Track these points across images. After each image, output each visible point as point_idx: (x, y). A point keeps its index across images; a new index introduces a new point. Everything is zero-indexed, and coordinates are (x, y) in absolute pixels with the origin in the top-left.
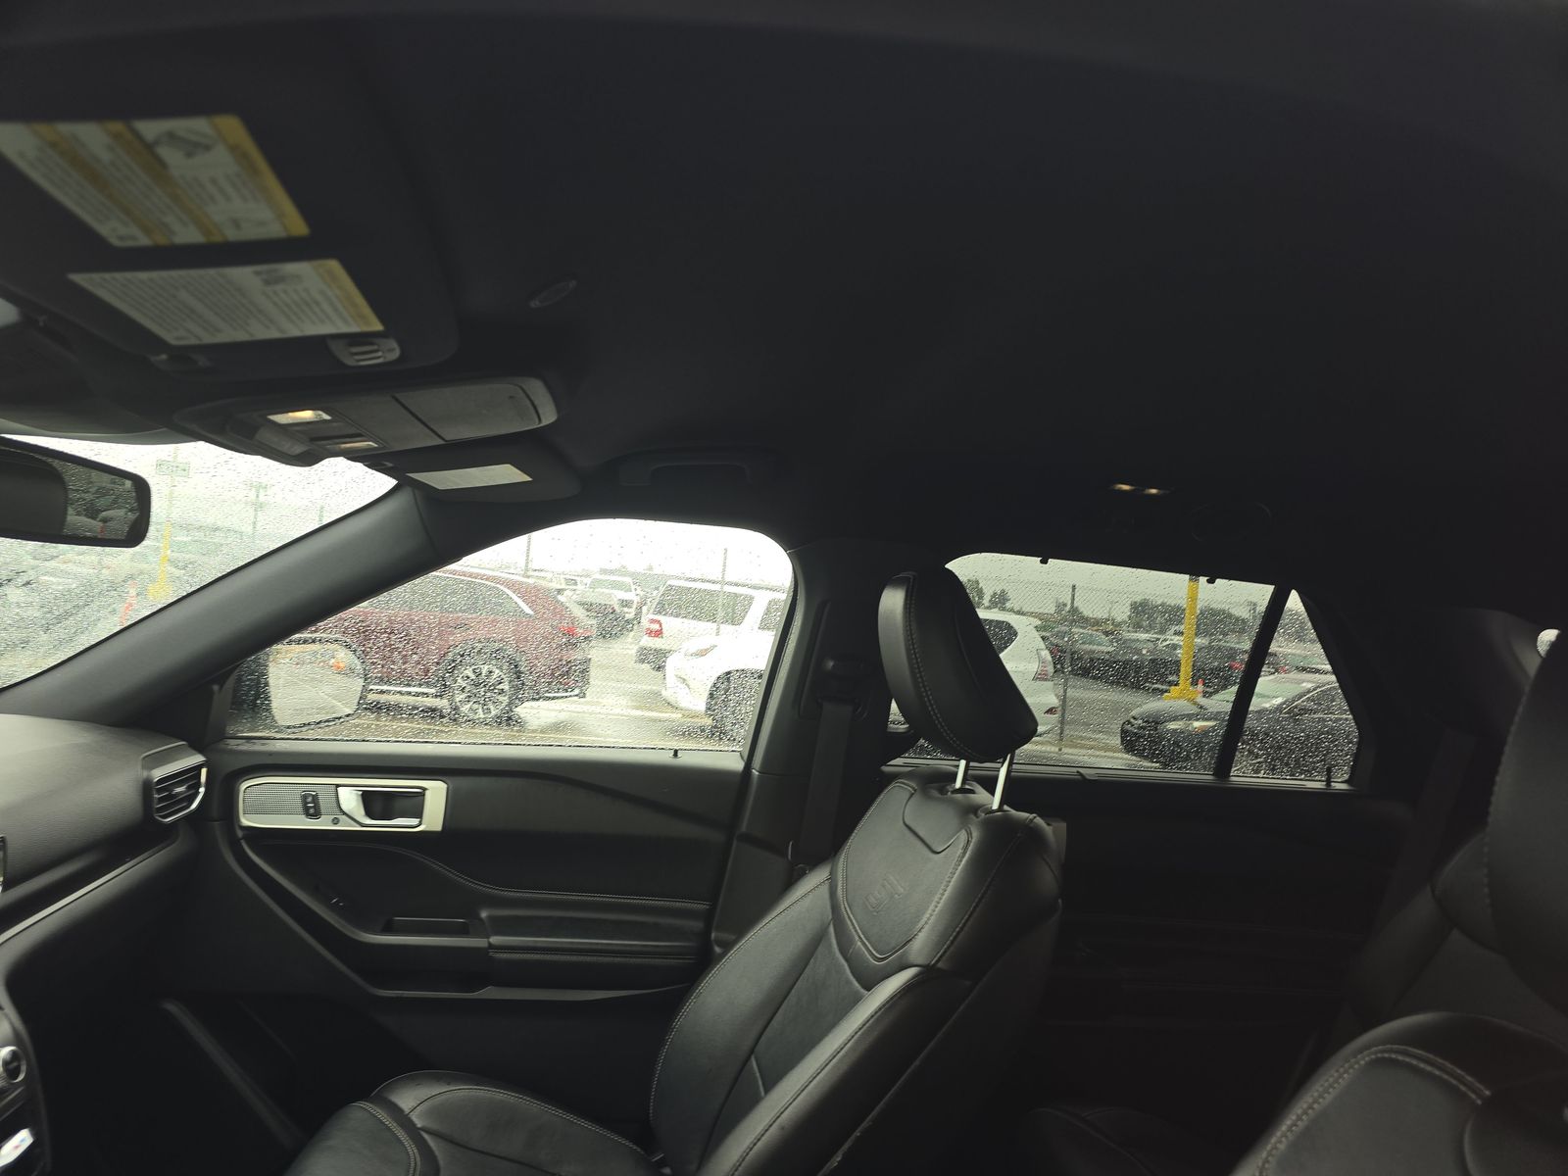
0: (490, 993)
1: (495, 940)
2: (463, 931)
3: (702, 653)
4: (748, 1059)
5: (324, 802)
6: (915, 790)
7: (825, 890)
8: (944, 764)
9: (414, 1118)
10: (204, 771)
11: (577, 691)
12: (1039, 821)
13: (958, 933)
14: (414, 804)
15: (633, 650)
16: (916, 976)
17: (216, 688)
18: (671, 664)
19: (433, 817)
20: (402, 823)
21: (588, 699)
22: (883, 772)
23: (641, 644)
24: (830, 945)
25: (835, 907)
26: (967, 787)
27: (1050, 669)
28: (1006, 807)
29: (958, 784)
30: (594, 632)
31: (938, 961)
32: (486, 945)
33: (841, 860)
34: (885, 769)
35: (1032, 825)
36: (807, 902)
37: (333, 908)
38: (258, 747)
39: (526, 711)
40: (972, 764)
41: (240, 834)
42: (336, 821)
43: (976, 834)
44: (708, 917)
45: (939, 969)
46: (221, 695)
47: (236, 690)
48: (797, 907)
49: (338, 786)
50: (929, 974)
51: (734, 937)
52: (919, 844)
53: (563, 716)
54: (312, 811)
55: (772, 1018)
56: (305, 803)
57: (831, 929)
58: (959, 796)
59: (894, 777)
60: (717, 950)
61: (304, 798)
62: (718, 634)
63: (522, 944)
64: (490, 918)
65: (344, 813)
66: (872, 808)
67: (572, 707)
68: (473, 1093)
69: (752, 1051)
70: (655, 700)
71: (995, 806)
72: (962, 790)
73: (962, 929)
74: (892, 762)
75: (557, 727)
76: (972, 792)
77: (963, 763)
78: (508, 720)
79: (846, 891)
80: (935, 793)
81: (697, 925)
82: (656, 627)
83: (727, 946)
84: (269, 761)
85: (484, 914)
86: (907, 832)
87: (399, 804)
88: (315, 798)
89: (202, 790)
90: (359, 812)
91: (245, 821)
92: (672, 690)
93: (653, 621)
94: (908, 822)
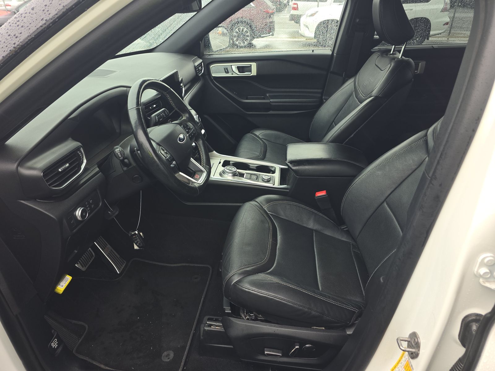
0: (271, 112)
1: (271, 100)
2: (264, 99)
3: (312, 15)
4: (332, 123)
5: (229, 70)
6: (379, 55)
7: (353, 84)
8: (388, 47)
9: (260, 136)
10: (203, 63)
11: (271, 34)
12: (411, 60)
13: (385, 88)
14: (249, 69)
15: (288, 16)
16: (374, 98)
17: (201, 42)
18: (302, 20)
19: (254, 72)
20: (246, 74)
21: (275, 36)
22: (371, 51)
23: (291, 13)
24: (354, 96)
25: (355, 87)
26: (394, 53)
27: (449, 7)
28: (403, 57)
29: (391, 53)
30: (275, 10)
31: (379, 95)
32: (270, 102)
33: (358, 76)
34: (372, 50)
35: (408, 61)
36: (348, 87)
37: (235, 94)
38: (212, 57)
39: (255, 42)
40: (396, 47)
41: (212, 78)
42: (232, 74)
43: (393, 64)
44: (322, 94)
45: (379, 97)
46: (202, 44)
47: (204, 42)
48: (345, 88)
49: (231, 65)
50: (376, 98)
51: (328, 98)
52: (379, 69)
53: (267, 43)
54: (227, 72)
55: (338, 114)
56: (225, 70)
57: (354, 92)
58: (391, 56)
59: (374, 52)
60: (324, 101)
61: (225, 69)
62: (318, 6)
63: (277, 101)
64: (269, 96)
65: (234, 72)
66: (367, 61)
67: (270, 39)
68: (271, 132)
69: (333, 121)
70: (297, 34)
71: (400, 57)
72: (392, 54)
73: (386, 87)
74: (374, 48)
75: (267, 46)
76: (395, 54)
77: (394, 46)
78: (250, 45)
79: (358, 83)
80: (385, 56)
81: (320, 95)
82: (296, 6)
83: (326, 100)
84: (215, 60)
85: (268, 95)
86: (376, 66)
87: (246, 69)
88: (227, 69)
89: (203, 68)
90: (237, 72)
91: (213, 75)
92: (303, 30)
93: (295, 4)
94: (376, 64)
